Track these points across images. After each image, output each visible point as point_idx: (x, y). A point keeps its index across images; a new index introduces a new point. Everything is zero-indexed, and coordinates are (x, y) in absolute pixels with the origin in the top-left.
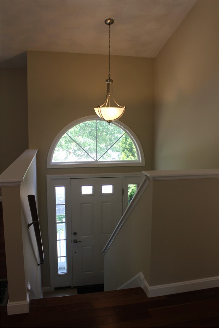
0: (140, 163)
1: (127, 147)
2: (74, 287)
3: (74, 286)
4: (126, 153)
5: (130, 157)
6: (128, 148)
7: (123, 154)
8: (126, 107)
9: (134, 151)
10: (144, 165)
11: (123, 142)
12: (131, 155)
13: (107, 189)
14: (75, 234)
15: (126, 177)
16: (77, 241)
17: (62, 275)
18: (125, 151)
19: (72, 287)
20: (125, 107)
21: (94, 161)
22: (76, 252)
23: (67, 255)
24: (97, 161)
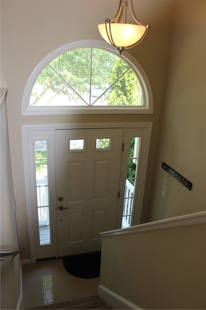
0: (147, 110)
1: (119, 84)
2: (59, 258)
3: (59, 256)
4: (117, 92)
5: (121, 96)
6: (120, 86)
7: (114, 92)
8: (149, 27)
9: (127, 89)
10: (152, 112)
11: (113, 78)
12: (122, 93)
13: (102, 143)
14: (60, 199)
15: (127, 128)
16: (62, 207)
17: (45, 246)
18: (115, 88)
19: (57, 258)
20: (147, 27)
21: (87, 105)
22: (61, 221)
23: (50, 224)
24: (90, 106)
